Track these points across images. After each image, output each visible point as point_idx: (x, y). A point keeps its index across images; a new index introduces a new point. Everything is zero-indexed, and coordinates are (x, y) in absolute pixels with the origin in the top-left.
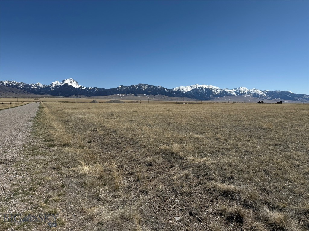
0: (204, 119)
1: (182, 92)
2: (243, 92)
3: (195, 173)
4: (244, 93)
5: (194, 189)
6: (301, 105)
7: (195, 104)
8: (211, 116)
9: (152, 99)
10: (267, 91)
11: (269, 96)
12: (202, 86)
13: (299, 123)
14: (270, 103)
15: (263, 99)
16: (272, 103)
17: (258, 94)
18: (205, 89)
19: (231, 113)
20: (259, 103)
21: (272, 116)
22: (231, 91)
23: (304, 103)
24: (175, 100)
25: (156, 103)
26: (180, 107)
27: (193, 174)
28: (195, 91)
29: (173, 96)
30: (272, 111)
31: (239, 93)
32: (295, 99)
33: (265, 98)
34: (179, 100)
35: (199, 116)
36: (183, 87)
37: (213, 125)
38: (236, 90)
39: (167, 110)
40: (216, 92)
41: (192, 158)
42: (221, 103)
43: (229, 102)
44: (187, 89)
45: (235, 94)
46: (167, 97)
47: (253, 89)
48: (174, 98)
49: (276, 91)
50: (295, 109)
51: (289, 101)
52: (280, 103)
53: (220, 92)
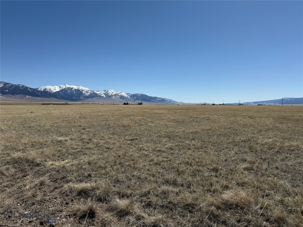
0: (71, 121)
1: (50, 92)
2: (111, 94)
3: (52, 178)
4: (112, 96)
5: (49, 196)
6: (156, 106)
7: (64, 105)
8: (80, 117)
9: (10, 99)
10: (131, 94)
11: (133, 98)
12: (71, 87)
13: (152, 120)
14: (134, 104)
15: (127, 100)
16: (135, 104)
17: (124, 96)
18: (75, 89)
19: (99, 114)
20: (125, 104)
21: (134, 115)
22: (100, 93)
23: (158, 104)
24: (41, 100)
25: (16, 104)
26: (46, 108)
27: (50, 179)
28: (64, 91)
29: (38, 96)
30: (134, 111)
31: (108, 95)
32: (151, 101)
33: (129, 100)
34: (46, 101)
35: (66, 117)
36: (50, 86)
37: (80, 126)
38: (105, 92)
39: (29, 112)
40: (86, 93)
41: (51, 163)
42: (91, 104)
43: (99, 103)
44: (55, 89)
45: (104, 96)
46: (31, 97)
47: (119, 92)
48: (39, 98)
49: (138, 94)
50: (150, 109)
51: (147, 102)
52: (141, 104)
53: (91, 93)
